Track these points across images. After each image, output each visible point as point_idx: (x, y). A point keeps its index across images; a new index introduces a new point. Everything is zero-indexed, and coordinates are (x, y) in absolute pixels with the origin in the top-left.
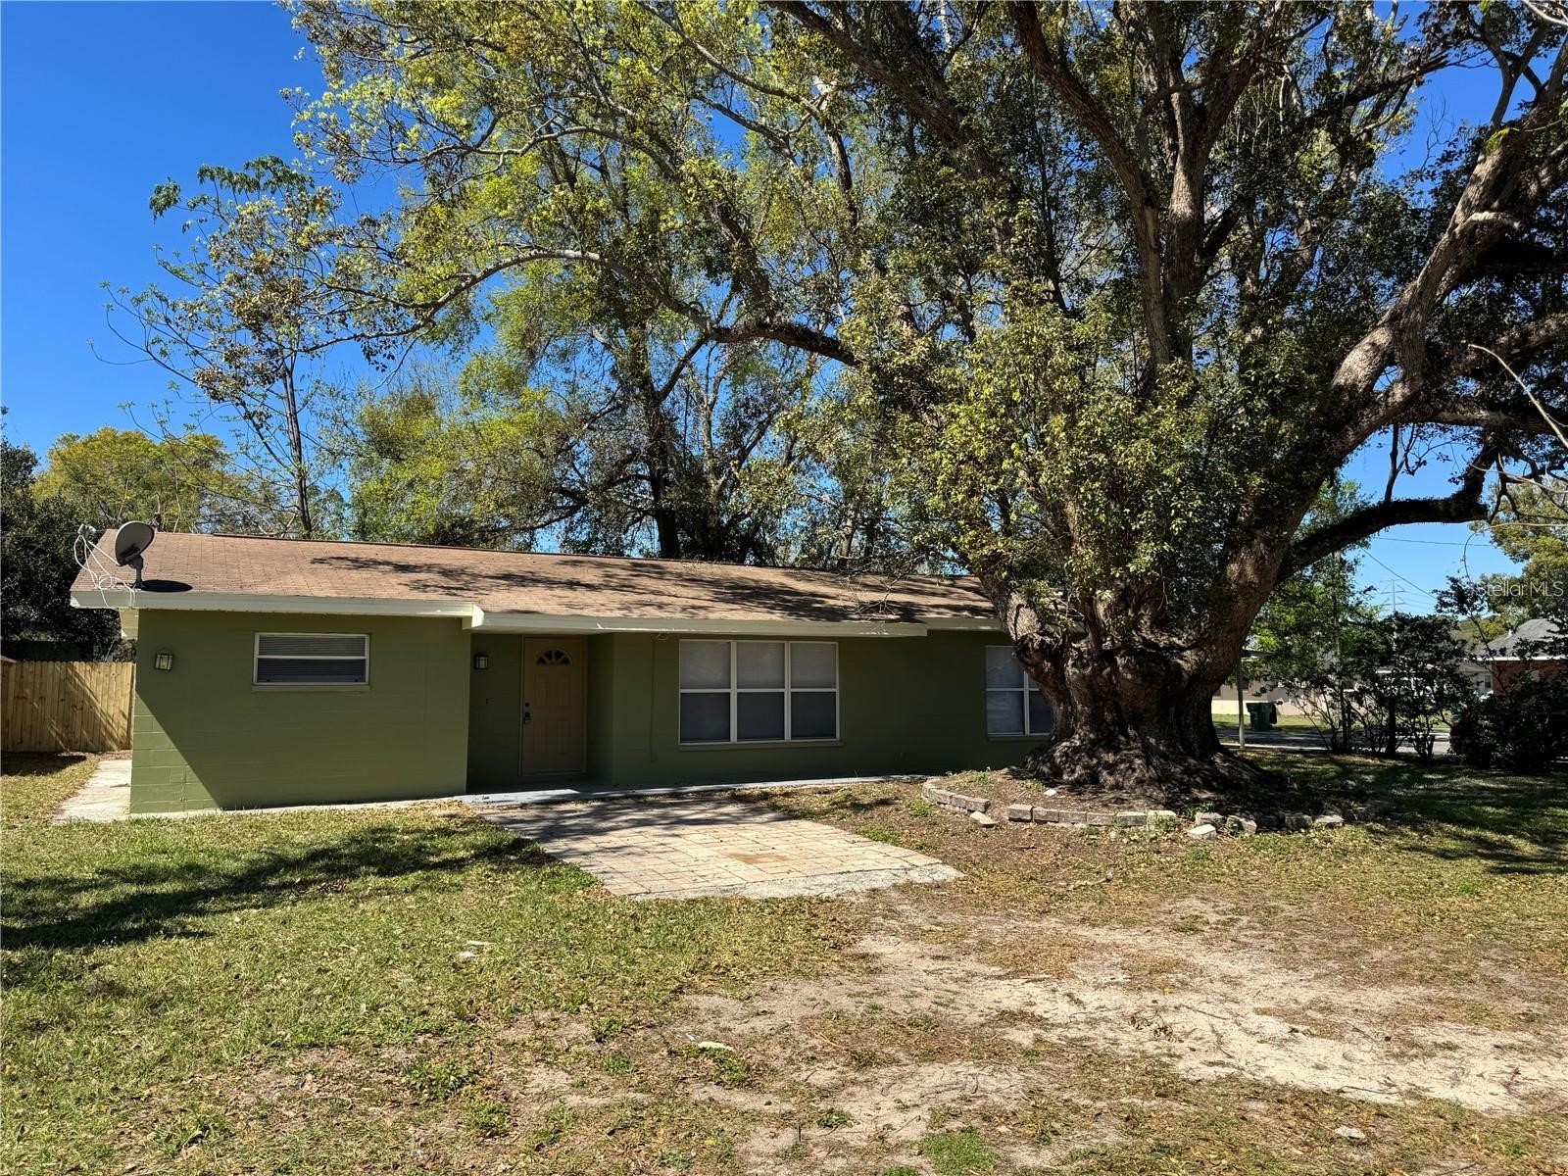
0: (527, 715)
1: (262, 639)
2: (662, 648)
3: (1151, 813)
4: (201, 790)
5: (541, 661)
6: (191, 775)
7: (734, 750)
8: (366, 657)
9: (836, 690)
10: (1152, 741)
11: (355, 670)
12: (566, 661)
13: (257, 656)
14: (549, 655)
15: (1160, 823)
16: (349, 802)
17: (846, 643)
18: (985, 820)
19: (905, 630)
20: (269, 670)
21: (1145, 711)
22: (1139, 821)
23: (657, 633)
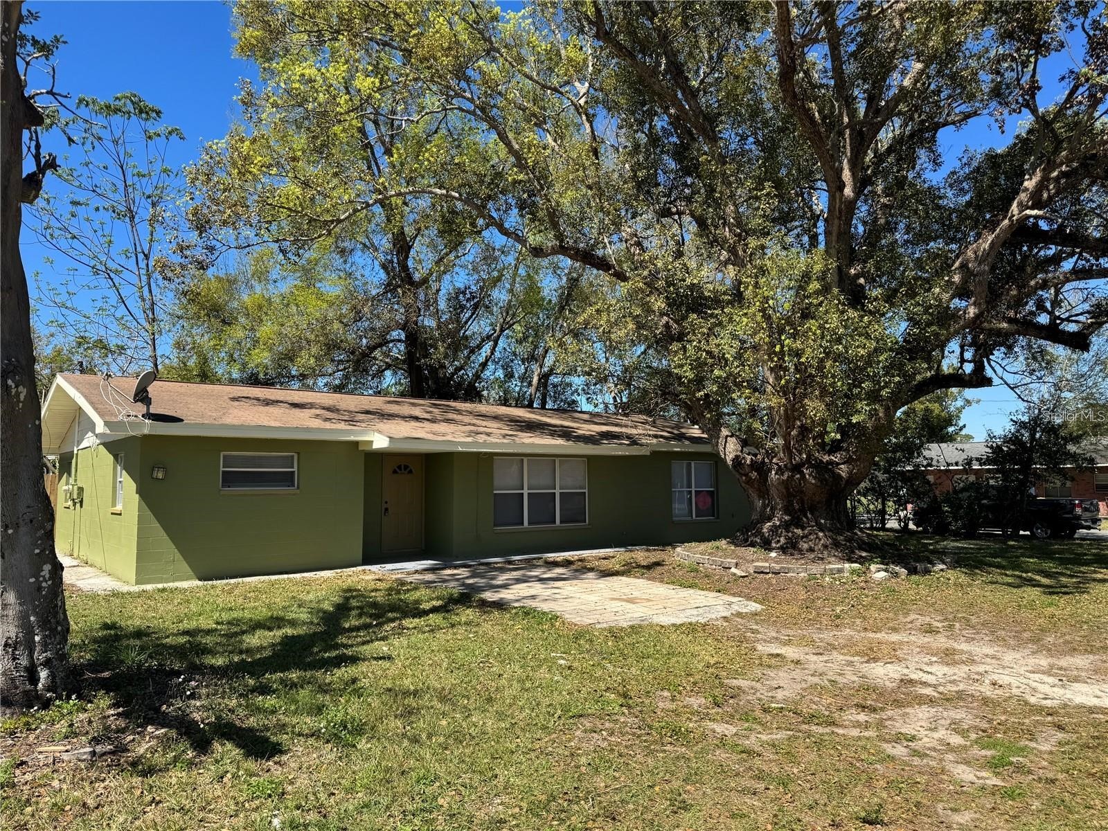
0: (386, 509)
1: (225, 457)
2: (482, 462)
3: (847, 565)
4: (185, 567)
5: (395, 472)
6: (178, 556)
7: (526, 532)
8: (295, 469)
9: (586, 491)
10: (823, 521)
11: (287, 479)
12: (411, 472)
13: (222, 469)
14: (399, 467)
15: (853, 572)
16: (287, 573)
17: (590, 459)
18: (739, 572)
19: (634, 451)
20: (230, 479)
21: (818, 503)
22: (840, 571)
23: (481, 453)
